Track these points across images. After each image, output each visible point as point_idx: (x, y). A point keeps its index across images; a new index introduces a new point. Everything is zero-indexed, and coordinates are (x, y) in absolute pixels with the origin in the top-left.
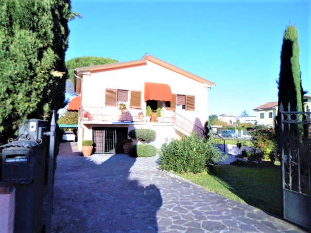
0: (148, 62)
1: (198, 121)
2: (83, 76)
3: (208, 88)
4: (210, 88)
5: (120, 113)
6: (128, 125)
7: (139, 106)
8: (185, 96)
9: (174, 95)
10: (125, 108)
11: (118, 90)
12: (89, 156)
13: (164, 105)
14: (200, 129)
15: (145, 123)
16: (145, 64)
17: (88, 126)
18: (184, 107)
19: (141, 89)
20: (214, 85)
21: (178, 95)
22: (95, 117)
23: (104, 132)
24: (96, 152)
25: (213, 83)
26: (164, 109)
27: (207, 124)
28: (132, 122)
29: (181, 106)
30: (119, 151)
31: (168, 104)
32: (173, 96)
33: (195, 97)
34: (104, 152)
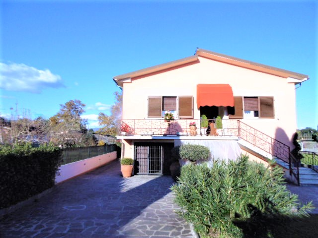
0: (200, 58)
1: (280, 132)
2: (124, 84)
3: (296, 84)
4: (300, 83)
5: (166, 125)
6: (173, 140)
7: (191, 115)
8: (257, 97)
9: (240, 98)
10: (171, 118)
11: (163, 97)
12: (128, 177)
13: (225, 112)
14: (282, 145)
15: (198, 137)
16: (197, 61)
17: (130, 141)
18: (256, 114)
19: (193, 93)
20: (306, 79)
21: (245, 97)
22: (137, 131)
23: (148, 148)
24: (140, 173)
25: (303, 76)
26: (226, 117)
27: (296, 136)
28: (178, 135)
29: (252, 113)
30: (166, 172)
31: (231, 111)
32: (238, 99)
33: (275, 99)
34: (148, 173)
